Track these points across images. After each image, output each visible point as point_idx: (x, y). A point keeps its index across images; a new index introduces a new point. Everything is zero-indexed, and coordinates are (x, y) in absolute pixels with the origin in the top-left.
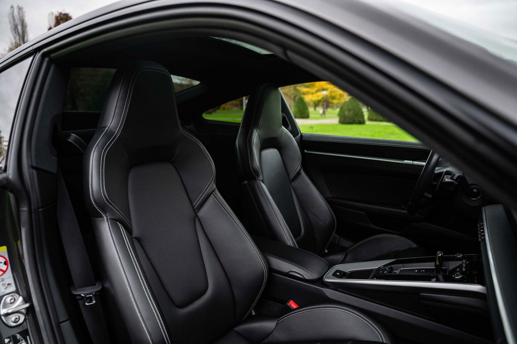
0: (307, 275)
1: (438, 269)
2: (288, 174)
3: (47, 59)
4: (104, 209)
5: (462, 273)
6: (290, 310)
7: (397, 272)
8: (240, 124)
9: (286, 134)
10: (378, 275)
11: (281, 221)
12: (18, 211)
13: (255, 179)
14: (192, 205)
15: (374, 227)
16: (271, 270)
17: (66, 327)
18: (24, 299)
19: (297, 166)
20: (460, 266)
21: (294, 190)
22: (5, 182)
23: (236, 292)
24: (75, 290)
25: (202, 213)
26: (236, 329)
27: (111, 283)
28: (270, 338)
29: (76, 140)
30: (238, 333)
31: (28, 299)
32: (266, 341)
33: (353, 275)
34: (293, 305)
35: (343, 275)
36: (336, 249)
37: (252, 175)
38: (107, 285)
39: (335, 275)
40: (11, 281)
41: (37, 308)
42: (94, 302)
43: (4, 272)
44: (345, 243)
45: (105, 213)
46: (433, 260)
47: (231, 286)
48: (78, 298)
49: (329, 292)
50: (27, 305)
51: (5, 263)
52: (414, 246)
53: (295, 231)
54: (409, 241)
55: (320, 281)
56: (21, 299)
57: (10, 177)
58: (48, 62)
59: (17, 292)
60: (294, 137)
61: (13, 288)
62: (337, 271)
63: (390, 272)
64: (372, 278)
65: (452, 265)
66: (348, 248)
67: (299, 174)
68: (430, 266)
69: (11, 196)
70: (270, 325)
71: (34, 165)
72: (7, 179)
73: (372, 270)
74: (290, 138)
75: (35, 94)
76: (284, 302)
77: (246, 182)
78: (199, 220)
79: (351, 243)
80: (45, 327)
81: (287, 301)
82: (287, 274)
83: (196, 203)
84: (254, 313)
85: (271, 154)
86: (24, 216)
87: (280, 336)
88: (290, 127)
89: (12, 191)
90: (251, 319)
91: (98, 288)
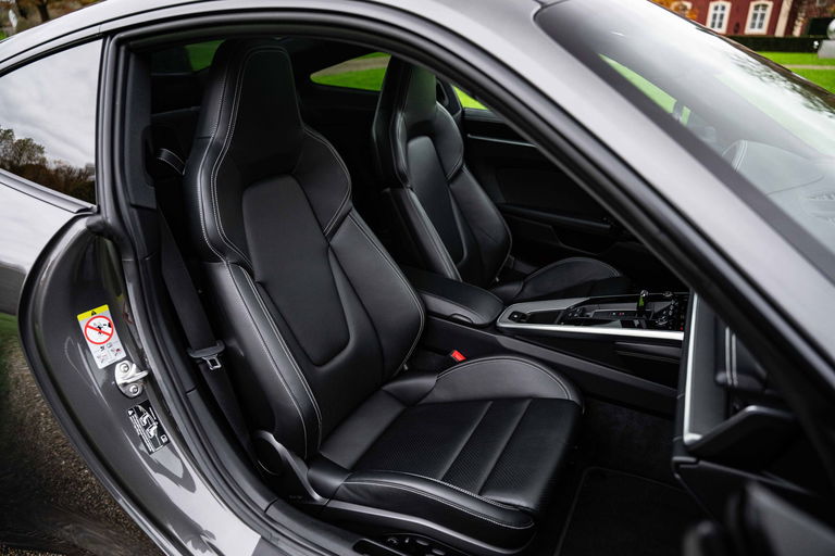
0: (477, 319)
1: (641, 312)
2: (445, 174)
3: (123, 48)
4: (223, 251)
5: (668, 318)
6: (454, 363)
7: (591, 315)
8: (379, 92)
9: (442, 114)
10: (566, 318)
11: (437, 243)
12: (121, 264)
13: (401, 186)
14: (322, 230)
15: (562, 245)
16: (429, 313)
17: (194, 396)
18: (138, 366)
19: (457, 160)
20: (668, 309)
21: (453, 195)
22: (101, 227)
23: (384, 342)
24: (193, 353)
25: (336, 241)
26: (386, 388)
27: (240, 342)
28: (429, 398)
29: (170, 158)
30: (389, 393)
31: (142, 366)
32: (423, 401)
33: (535, 318)
34: (457, 356)
35: (522, 318)
36: (510, 276)
37: (398, 180)
38: (233, 343)
39: (511, 318)
40: (120, 346)
41: (158, 376)
42: (219, 366)
43: (111, 335)
44: (523, 268)
45: (224, 255)
46: (636, 300)
47: (377, 335)
48: (198, 361)
49: (504, 341)
50: (145, 374)
51: (110, 326)
52: (617, 274)
53: (456, 255)
54: (610, 268)
55: (492, 326)
56: (134, 366)
57: (109, 221)
58: (126, 52)
59: (128, 358)
60: (452, 115)
61: (123, 355)
62: (514, 313)
63: (582, 315)
64: (559, 324)
65: (658, 307)
66: (528, 275)
67: (460, 171)
68: (632, 307)
69: (109, 243)
70: (428, 382)
71: (133, 202)
72: (104, 223)
73: (559, 312)
74: (448, 119)
75: (118, 103)
76: (447, 353)
77: (388, 190)
78: (333, 251)
79: (533, 269)
80: (171, 396)
81: (450, 352)
82: (450, 318)
83: (328, 229)
84: (406, 368)
85: (421, 144)
86: (130, 269)
87: (441, 395)
88: (447, 102)
89: (110, 238)
90: (403, 375)
91: (220, 348)
